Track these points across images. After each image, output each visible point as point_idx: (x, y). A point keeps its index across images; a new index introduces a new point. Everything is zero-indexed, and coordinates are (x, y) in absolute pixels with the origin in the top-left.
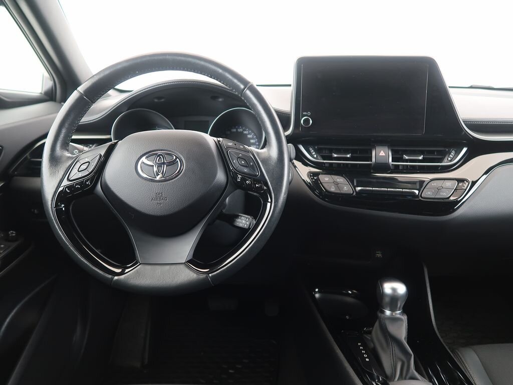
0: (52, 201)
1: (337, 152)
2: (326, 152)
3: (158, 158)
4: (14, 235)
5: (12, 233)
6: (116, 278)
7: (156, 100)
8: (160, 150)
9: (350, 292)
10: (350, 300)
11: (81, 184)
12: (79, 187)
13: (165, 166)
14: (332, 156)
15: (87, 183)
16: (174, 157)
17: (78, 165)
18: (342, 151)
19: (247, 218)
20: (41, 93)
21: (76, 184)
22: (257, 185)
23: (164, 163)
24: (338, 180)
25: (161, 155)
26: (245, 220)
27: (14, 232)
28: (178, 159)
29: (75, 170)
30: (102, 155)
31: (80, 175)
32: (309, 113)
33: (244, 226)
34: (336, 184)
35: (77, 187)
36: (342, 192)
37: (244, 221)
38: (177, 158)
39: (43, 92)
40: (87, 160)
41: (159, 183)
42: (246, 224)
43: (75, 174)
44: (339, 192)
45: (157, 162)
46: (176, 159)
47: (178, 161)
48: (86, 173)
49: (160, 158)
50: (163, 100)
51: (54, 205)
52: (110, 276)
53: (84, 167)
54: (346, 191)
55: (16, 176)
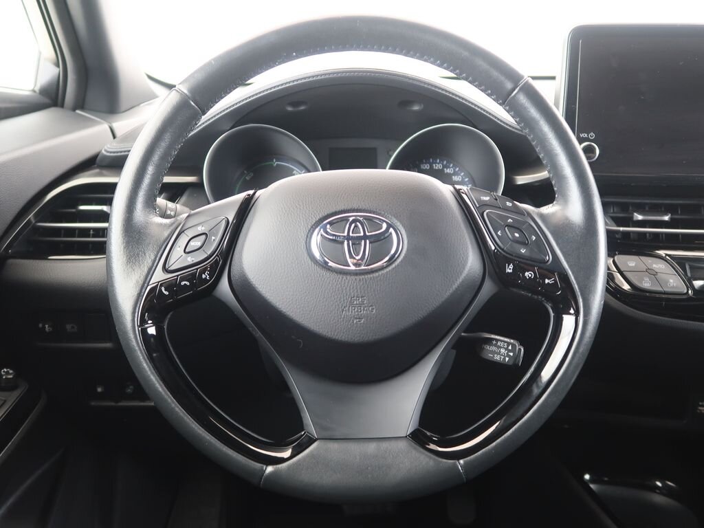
0: (134, 313)
1: (640, 209)
2: (615, 210)
3: (353, 225)
4: (11, 377)
5: (7, 373)
6: (270, 469)
7: (290, 109)
8: (354, 211)
9: (659, 484)
10: (658, 499)
11: (191, 278)
12: (188, 283)
13: (368, 242)
14: (632, 217)
15: (204, 276)
16: (385, 226)
17: (183, 240)
18: (647, 209)
19: (509, 344)
20: (34, 91)
21: (182, 279)
22: (547, 281)
23: (365, 237)
24: (654, 266)
25: (360, 221)
26: (506, 349)
27: (11, 372)
28: (391, 230)
29: (179, 250)
30: (231, 221)
31: (190, 260)
32: (592, 135)
33: (504, 359)
34: (653, 274)
35: (183, 283)
36: (666, 290)
37: (503, 351)
38: (389, 226)
39: (37, 89)
40: (200, 229)
41: (358, 277)
42: (508, 356)
43: (179, 258)
44: (659, 289)
45: (351, 234)
46: (387, 229)
47: (391, 233)
48: (201, 256)
49: (356, 226)
50: (302, 108)
51: (137, 322)
52: (258, 465)
53: (196, 243)
54: (673, 287)
55: (14, 256)
